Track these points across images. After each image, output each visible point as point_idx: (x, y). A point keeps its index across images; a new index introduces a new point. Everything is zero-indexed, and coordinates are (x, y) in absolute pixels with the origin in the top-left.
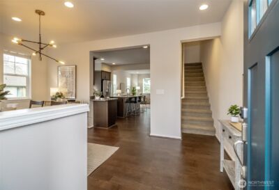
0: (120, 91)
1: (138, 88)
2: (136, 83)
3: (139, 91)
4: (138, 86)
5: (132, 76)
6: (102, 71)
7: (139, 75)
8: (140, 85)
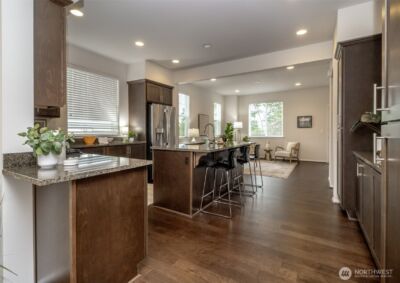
0: (195, 131)
1: (237, 125)
2: (233, 115)
3: (239, 130)
4: (238, 120)
5: (225, 99)
6: (147, 81)
7: (240, 98)
8: (243, 119)
